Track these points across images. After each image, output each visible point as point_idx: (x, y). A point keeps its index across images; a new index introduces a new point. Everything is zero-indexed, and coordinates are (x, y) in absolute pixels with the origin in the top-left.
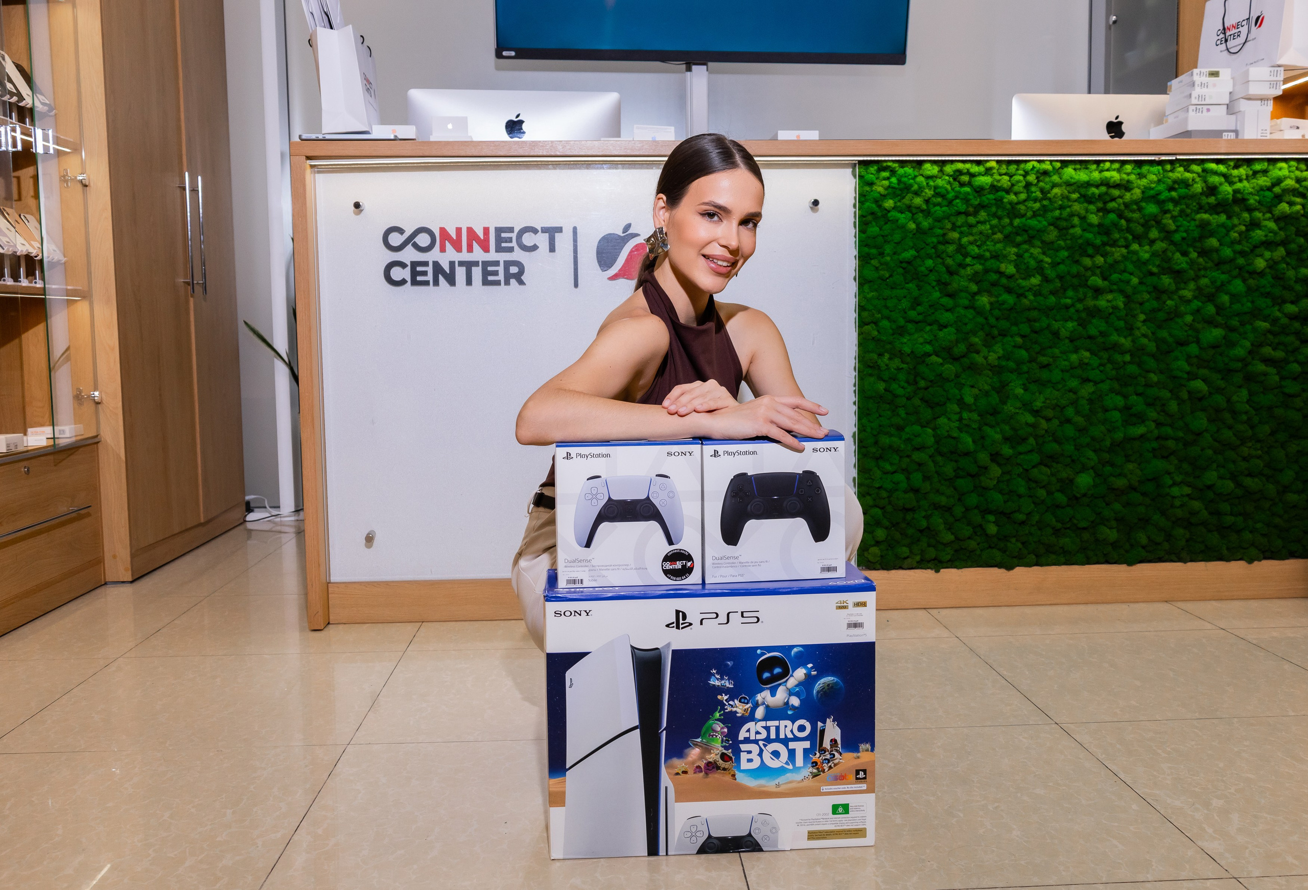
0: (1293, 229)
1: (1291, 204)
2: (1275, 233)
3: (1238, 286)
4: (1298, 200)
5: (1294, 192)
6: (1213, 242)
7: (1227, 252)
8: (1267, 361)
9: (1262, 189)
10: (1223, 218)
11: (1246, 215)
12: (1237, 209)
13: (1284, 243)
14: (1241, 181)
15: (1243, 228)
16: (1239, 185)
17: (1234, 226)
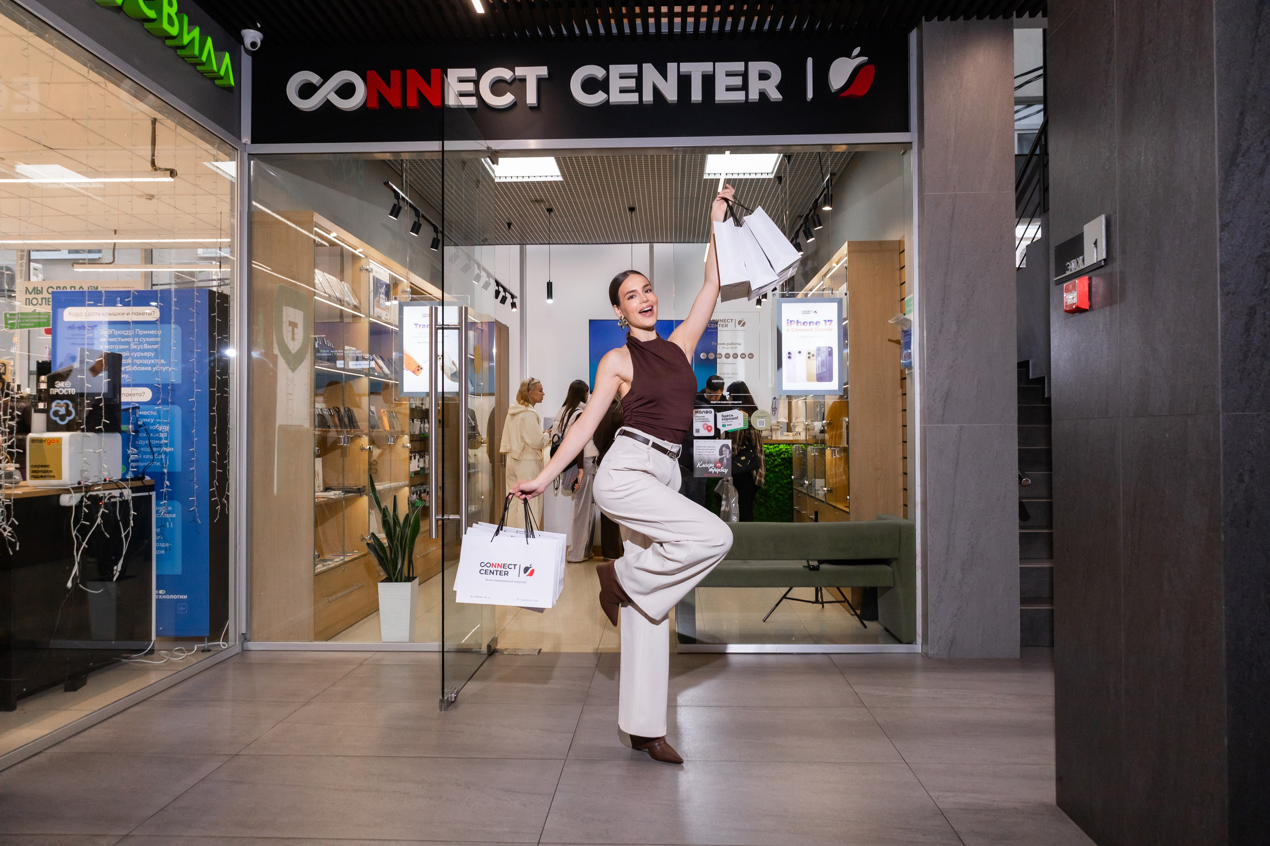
0: (785, 461)
1: (784, 455)
3: (771, 475)
4: (786, 454)
5: (786, 452)
8: (780, 494)
13: (783, 465)
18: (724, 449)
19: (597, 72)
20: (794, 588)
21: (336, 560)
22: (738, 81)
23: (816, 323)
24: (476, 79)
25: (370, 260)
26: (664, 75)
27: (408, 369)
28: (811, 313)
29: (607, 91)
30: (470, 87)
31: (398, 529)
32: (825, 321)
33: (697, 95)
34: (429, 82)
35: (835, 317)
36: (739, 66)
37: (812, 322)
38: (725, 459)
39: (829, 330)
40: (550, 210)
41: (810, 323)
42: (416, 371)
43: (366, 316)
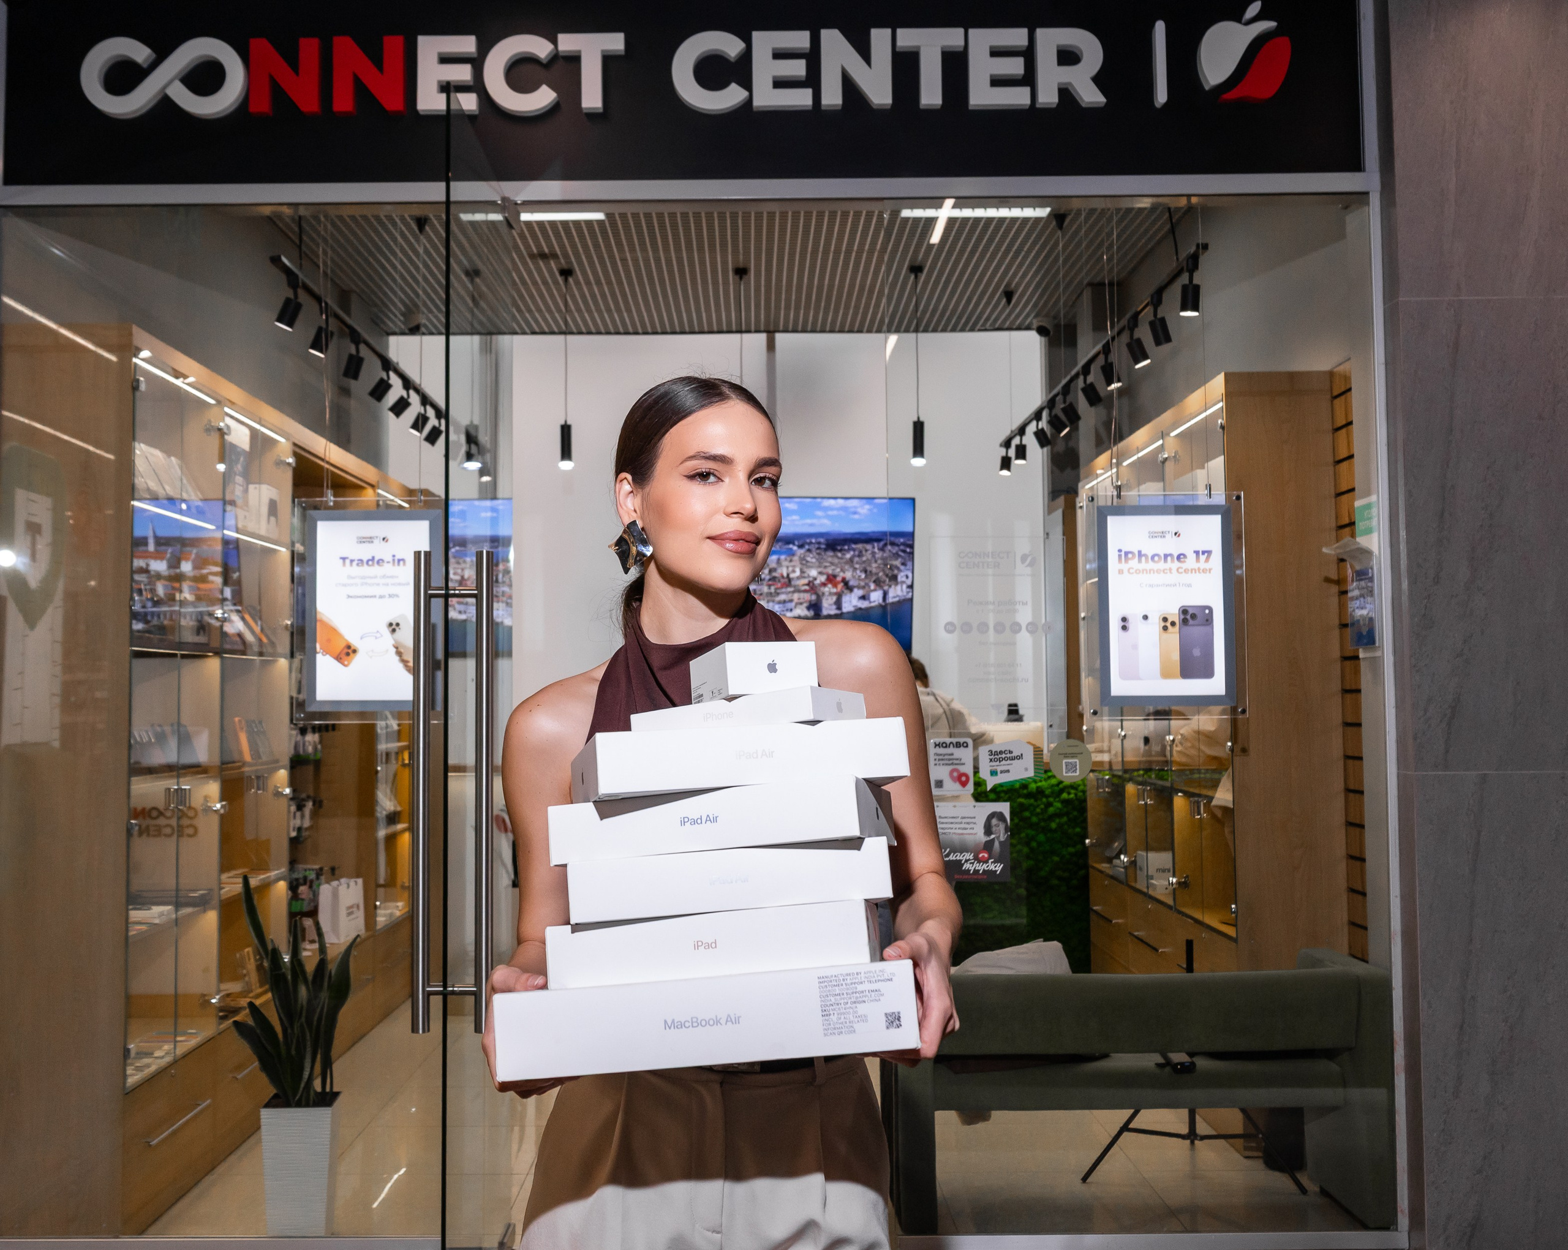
0: (1070, 807)
1: (1069, 793)
2: (1060, 809)
3: (1041, 837)
4: (1073, 791)
5: (1073, 788)
6: (1027, 814)
7: (1034, 819)
9: (1053, 786)
10: (1032, 801)
11: (1044, 800)
12: (1040, 797)
13: (1067, 814)
14: (1041, 781)
15: (1042, 806)
16: (1039, 784)
17: (1038, 806)
18: (994, 821)
19: (729, 45)
20: (1142, 1111)
21: (157, 1054)
22: (1015, 67)
23: (1178, 558)
24: (475, 56)
25: (227, 410)
26: (864, 52)
27: (326, 652)
28: (1168, 536)
29: (747, 84)
30: (463, 73)
31: (303, 991)
32: (1197, 553)
33: (931, 95)
34: (378, 61)
35: (1215, 542)
36: (1017, 37)
37: (1171, 555)
38: (997, 844)
39: (1204, 571)
40: (566, 273)
41: (1166, 556)
42: (343, 656)
43: (218, 527)
